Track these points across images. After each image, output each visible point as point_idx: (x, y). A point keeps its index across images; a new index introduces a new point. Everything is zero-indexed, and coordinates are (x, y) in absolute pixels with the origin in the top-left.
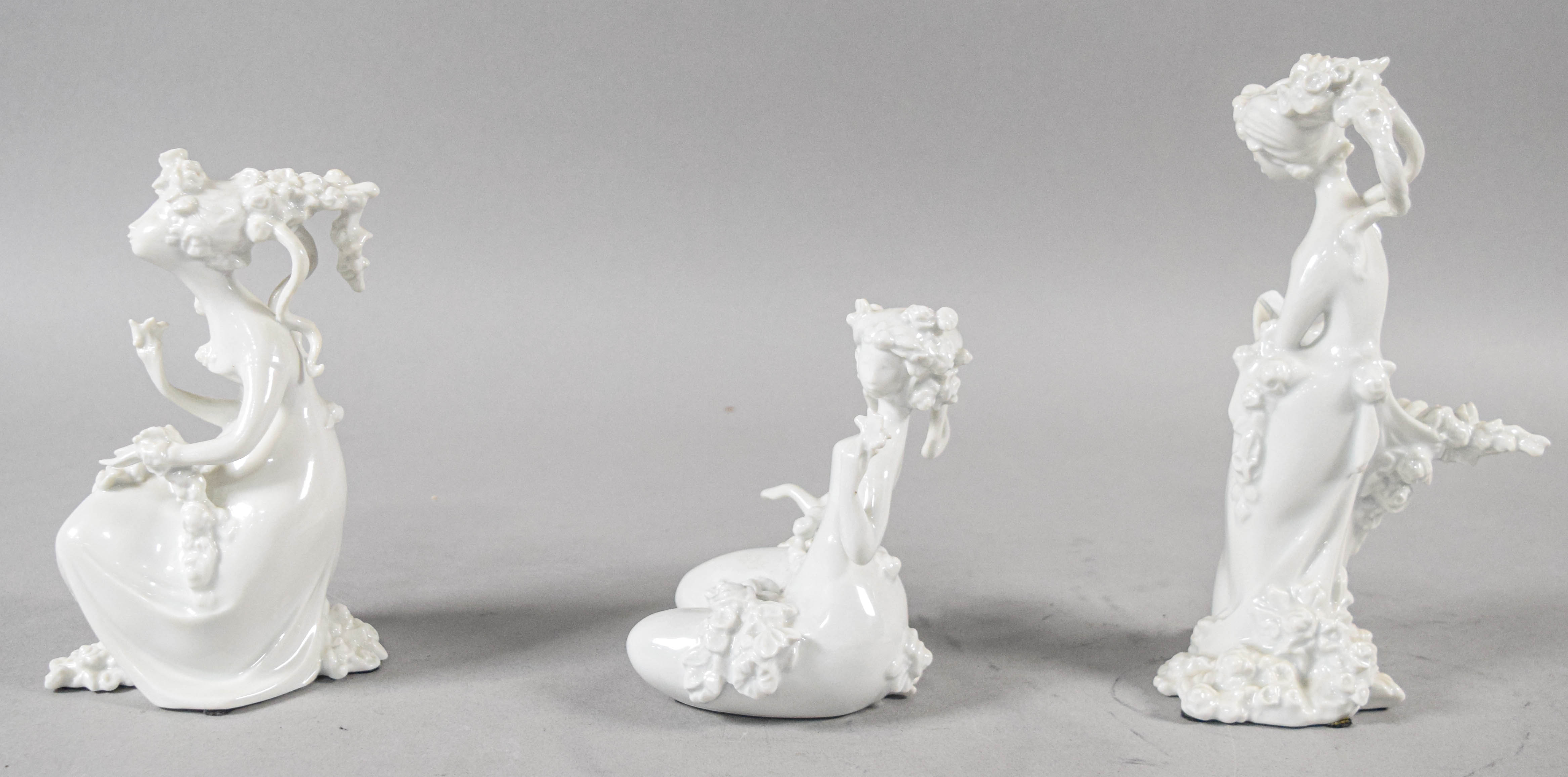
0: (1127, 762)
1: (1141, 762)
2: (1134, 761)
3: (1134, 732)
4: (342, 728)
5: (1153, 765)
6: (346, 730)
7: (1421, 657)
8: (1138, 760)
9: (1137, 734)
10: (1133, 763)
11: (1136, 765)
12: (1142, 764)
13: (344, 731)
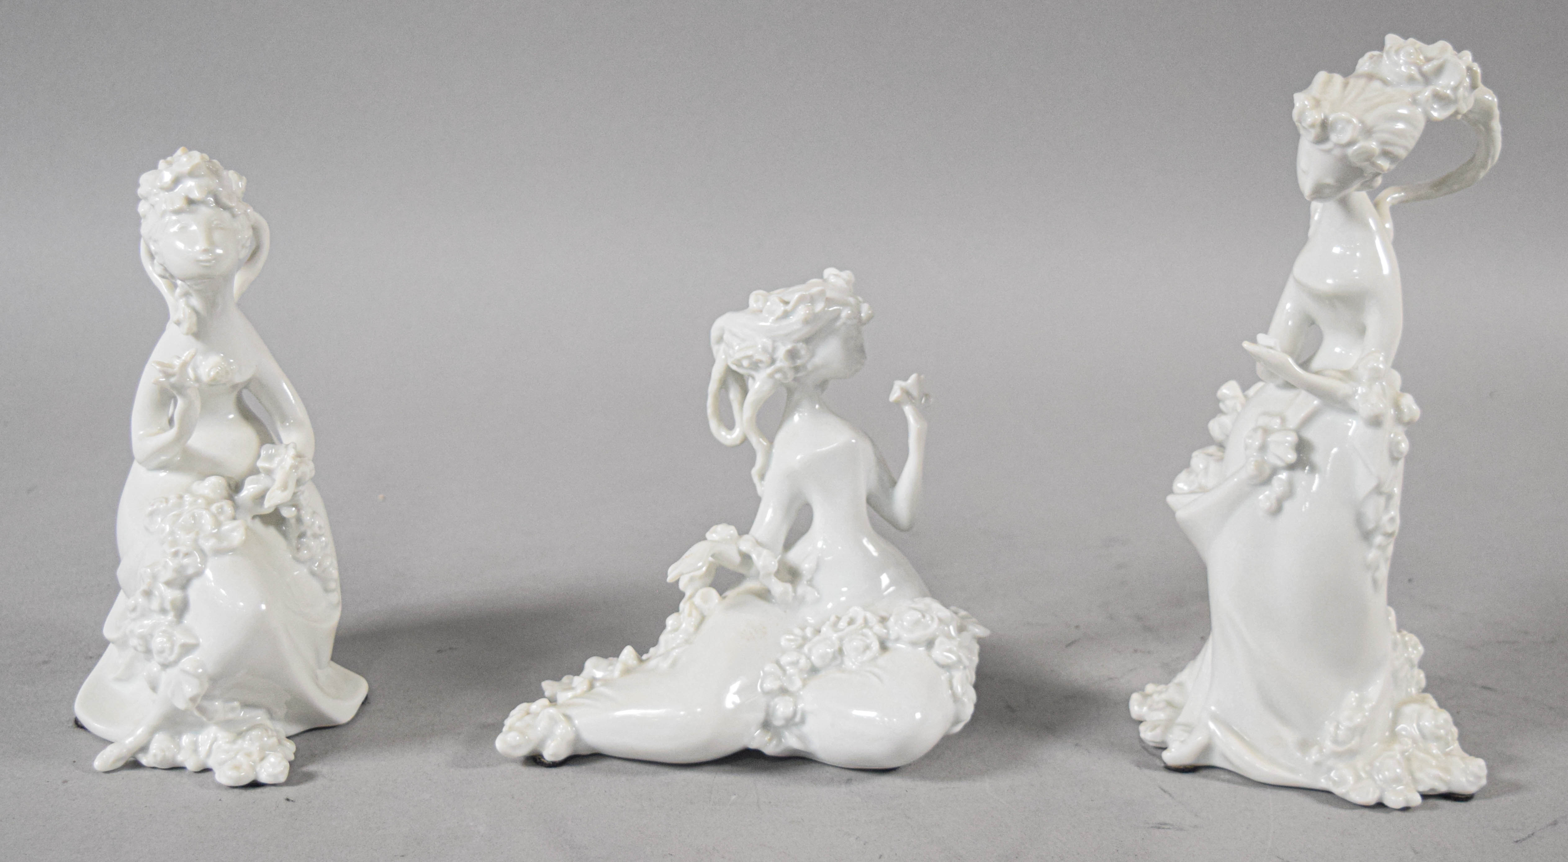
0: (1152, 827)
1: (1168, 827)
2: (1160, 826)
3: (1162, 789)
4: (288, 800)
5: (1181, 829)
8: (1165, 824)
9: (1165, 792)
10: (1159, 828)
11: (1163, 831)
12: (1169, 829)
13: (290, 803)
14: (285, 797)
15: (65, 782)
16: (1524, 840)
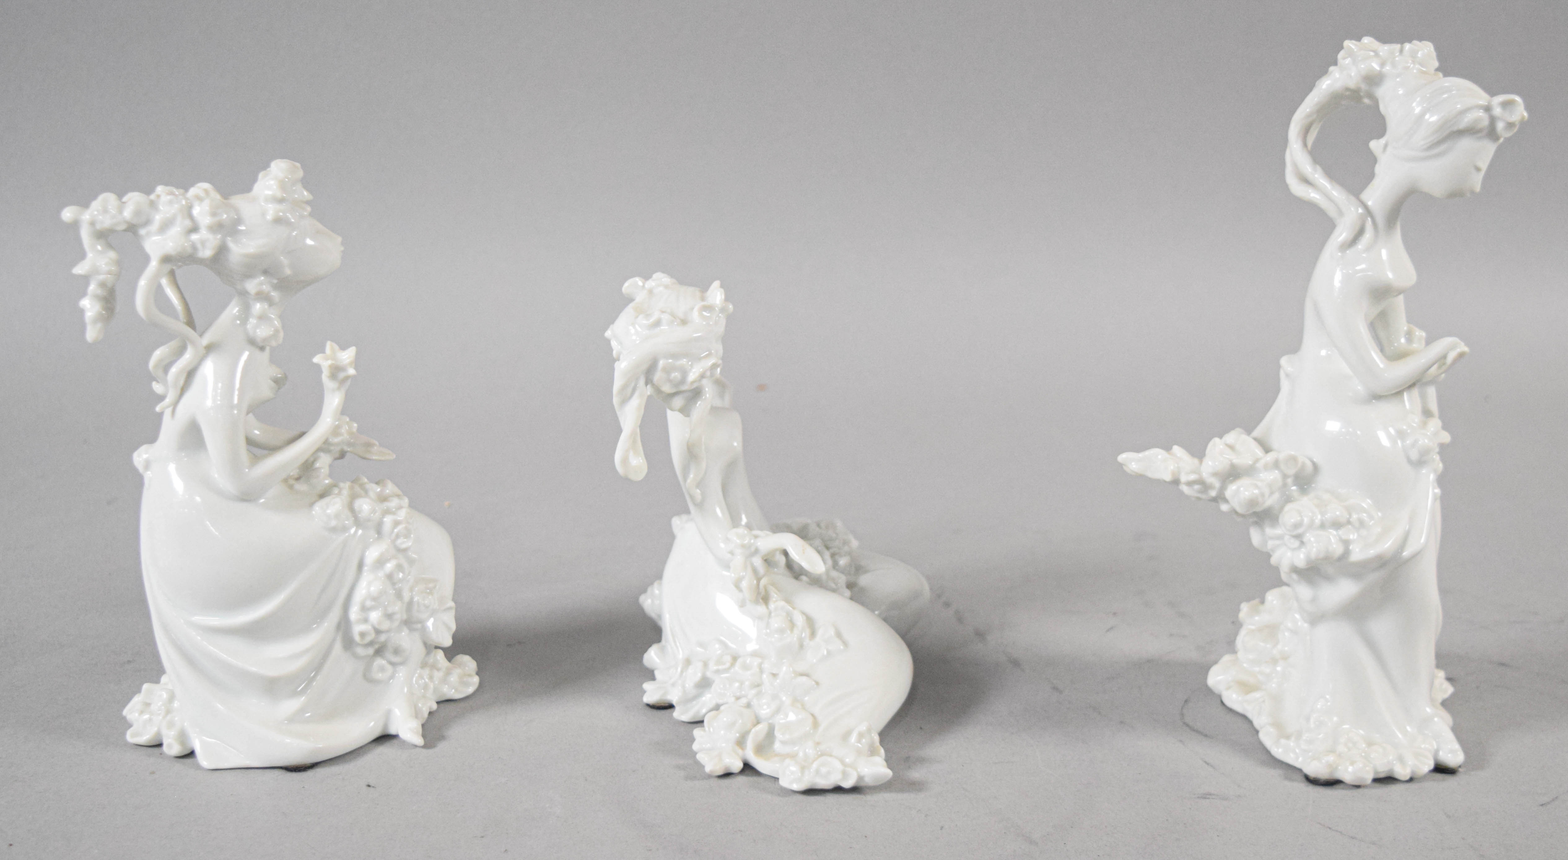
0: (1198, 797)
1: (1213, 797)
2: (1205, 796)
3: (1206, 762)
4: (369, 786)
5: (1226, 799)
6: (373, 787)
7: (1502, 664)
8: (1210, 795)
9: (1208, 764)
10: (1205, 798)
11: (1208, 801)
12: (1214, 799)
13: (371, 789)
14: (367, 784)
15: (153, 773)
16: (1548, 803)
